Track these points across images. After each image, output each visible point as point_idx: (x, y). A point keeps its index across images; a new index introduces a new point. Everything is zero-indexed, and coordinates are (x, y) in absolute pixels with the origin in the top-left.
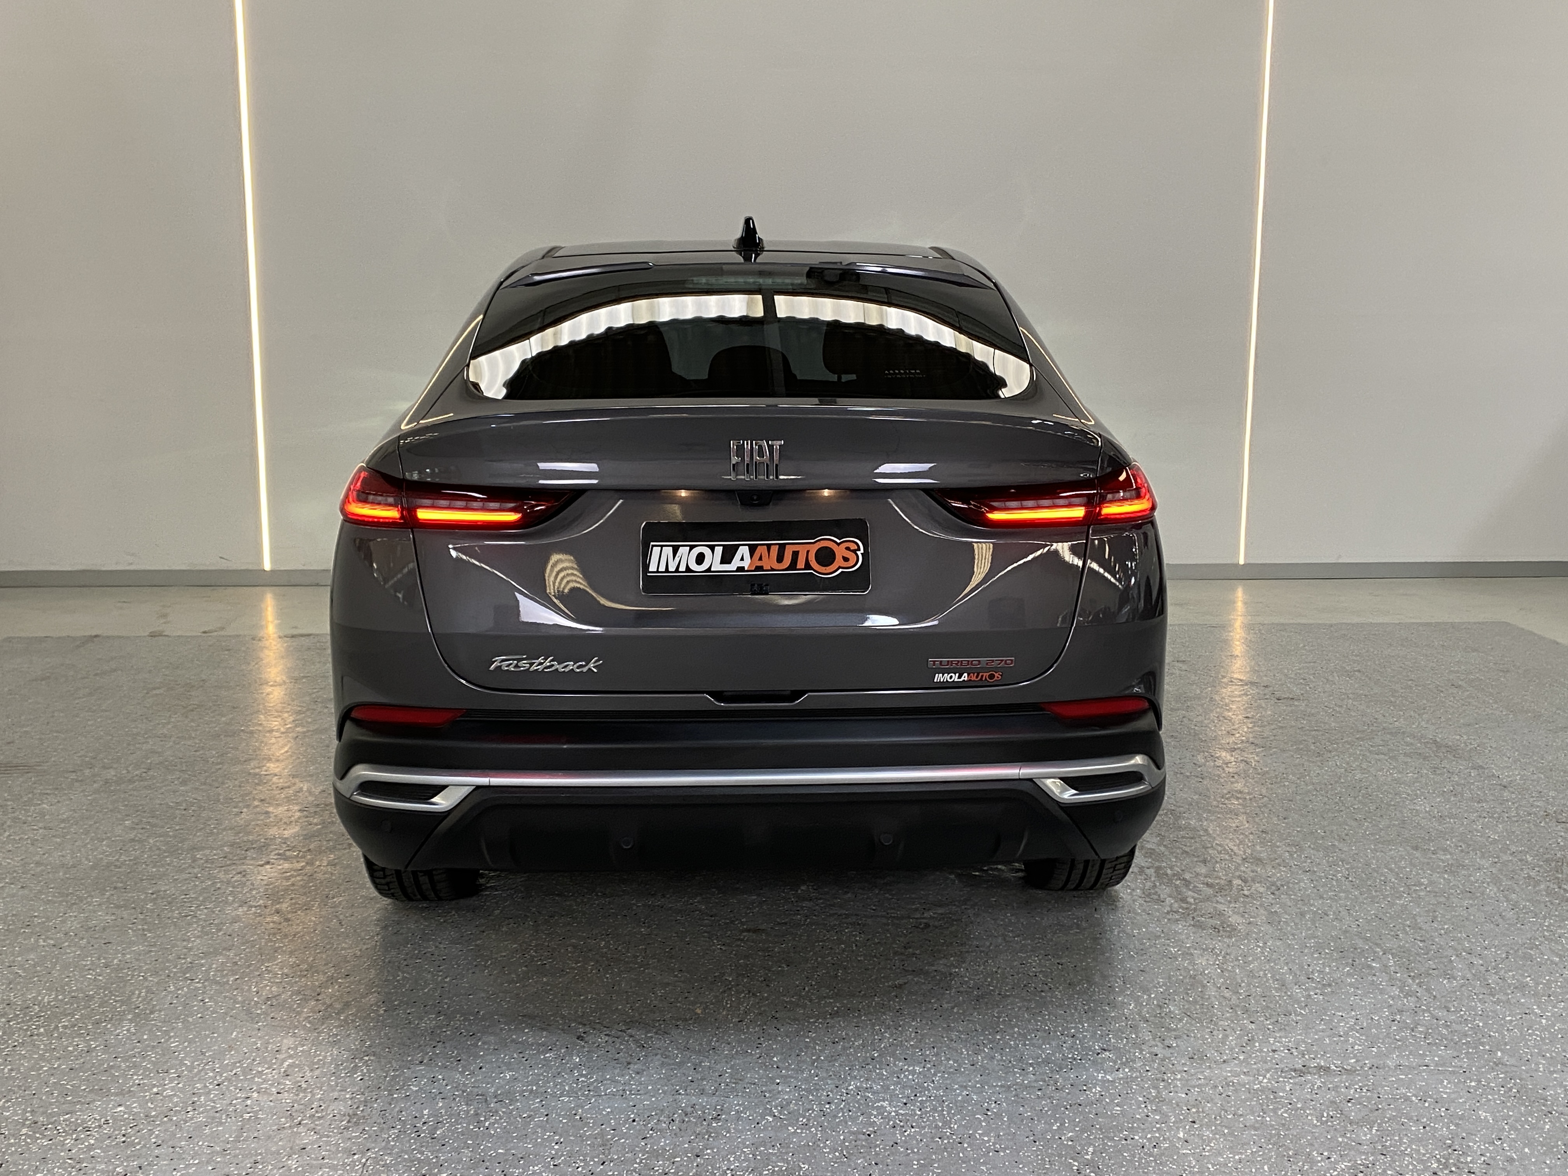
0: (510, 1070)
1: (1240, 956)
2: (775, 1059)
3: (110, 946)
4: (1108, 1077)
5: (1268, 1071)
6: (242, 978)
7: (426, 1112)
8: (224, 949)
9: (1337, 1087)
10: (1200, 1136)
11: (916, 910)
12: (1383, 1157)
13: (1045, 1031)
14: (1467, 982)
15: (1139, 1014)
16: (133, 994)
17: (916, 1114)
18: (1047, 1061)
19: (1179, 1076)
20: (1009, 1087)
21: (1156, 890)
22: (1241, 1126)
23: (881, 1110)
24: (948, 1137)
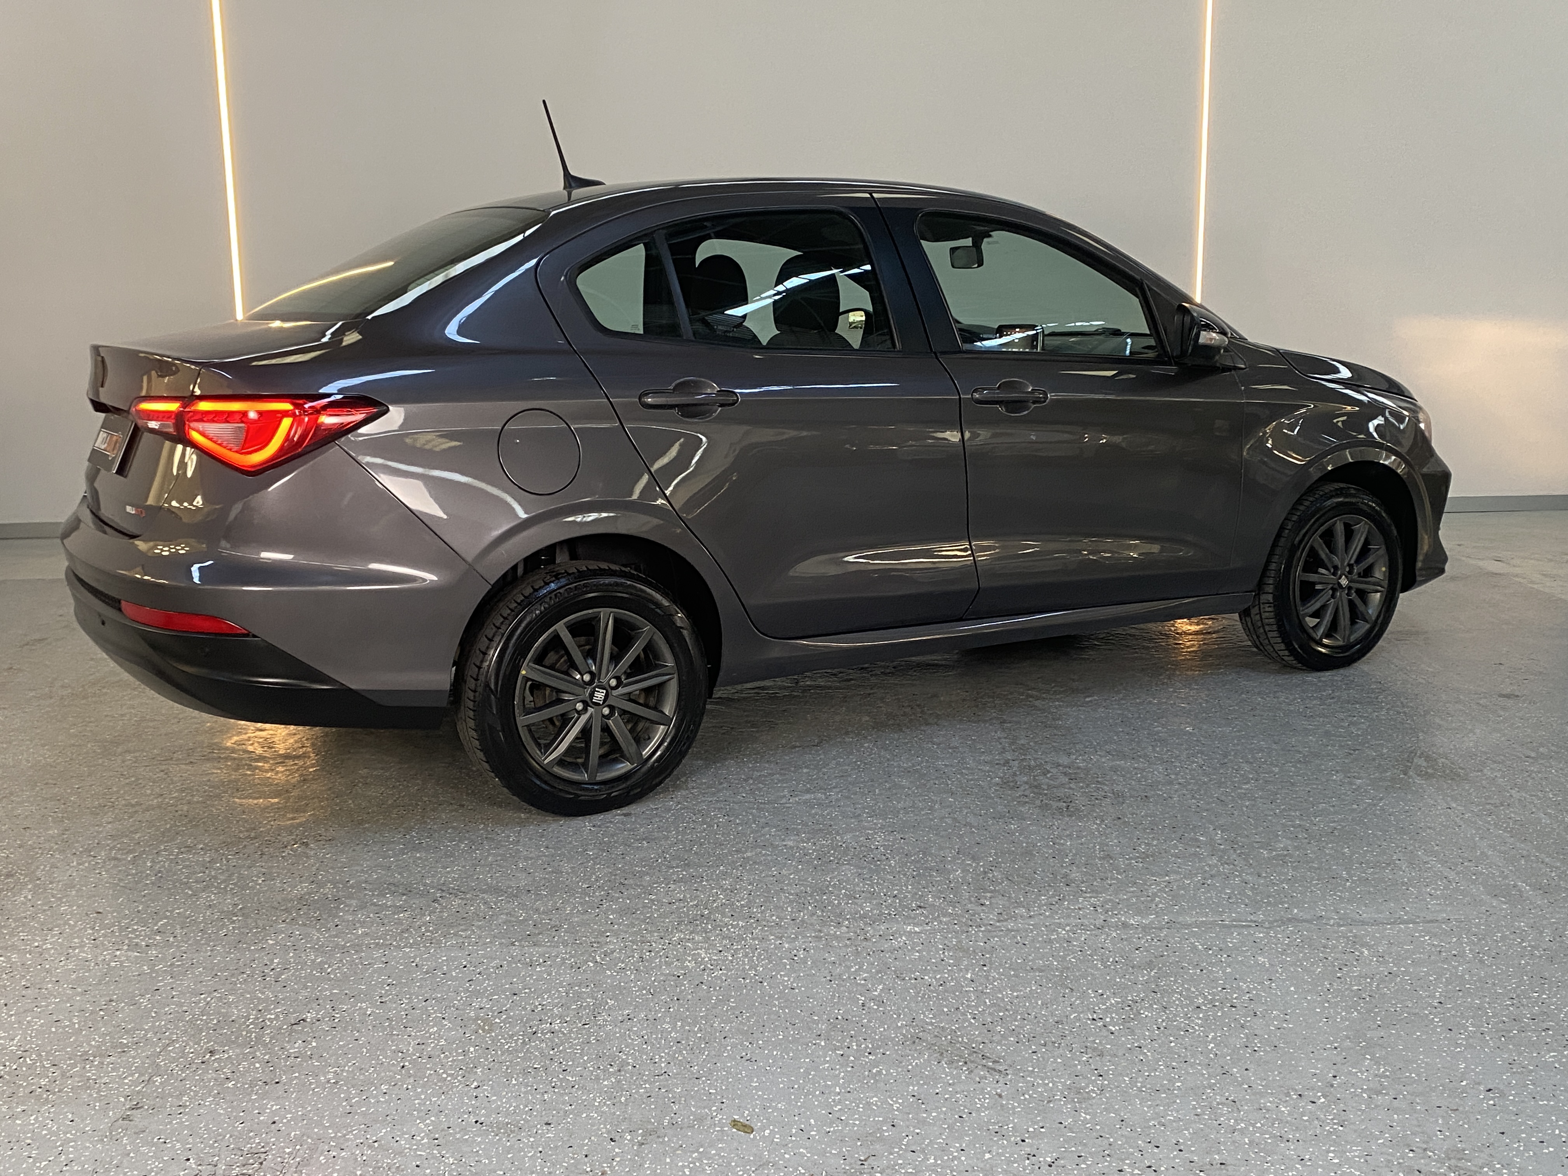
0: (362, 927)
1: (1076, 831)
2: (611, 917)
3: (28, 830)
4: (916, 929)
5: (1068, 925)
6: (140, 856)
7: (275, 961)
8: (131, 832)
9: (1130, 938)
10: (987, 977)
11: (785, 796)
12: (1153, 994)
13: (870, 892)
14: (1285, 853)
15: (963, 878)
16: (38, 868)
17: (727, 959)
18: (862, 917)
19: (983, 929)
20: (821, 937)
21: (1016, 778)
22: (1028, 968)
23: (695, 958)
24: (751, 978)
